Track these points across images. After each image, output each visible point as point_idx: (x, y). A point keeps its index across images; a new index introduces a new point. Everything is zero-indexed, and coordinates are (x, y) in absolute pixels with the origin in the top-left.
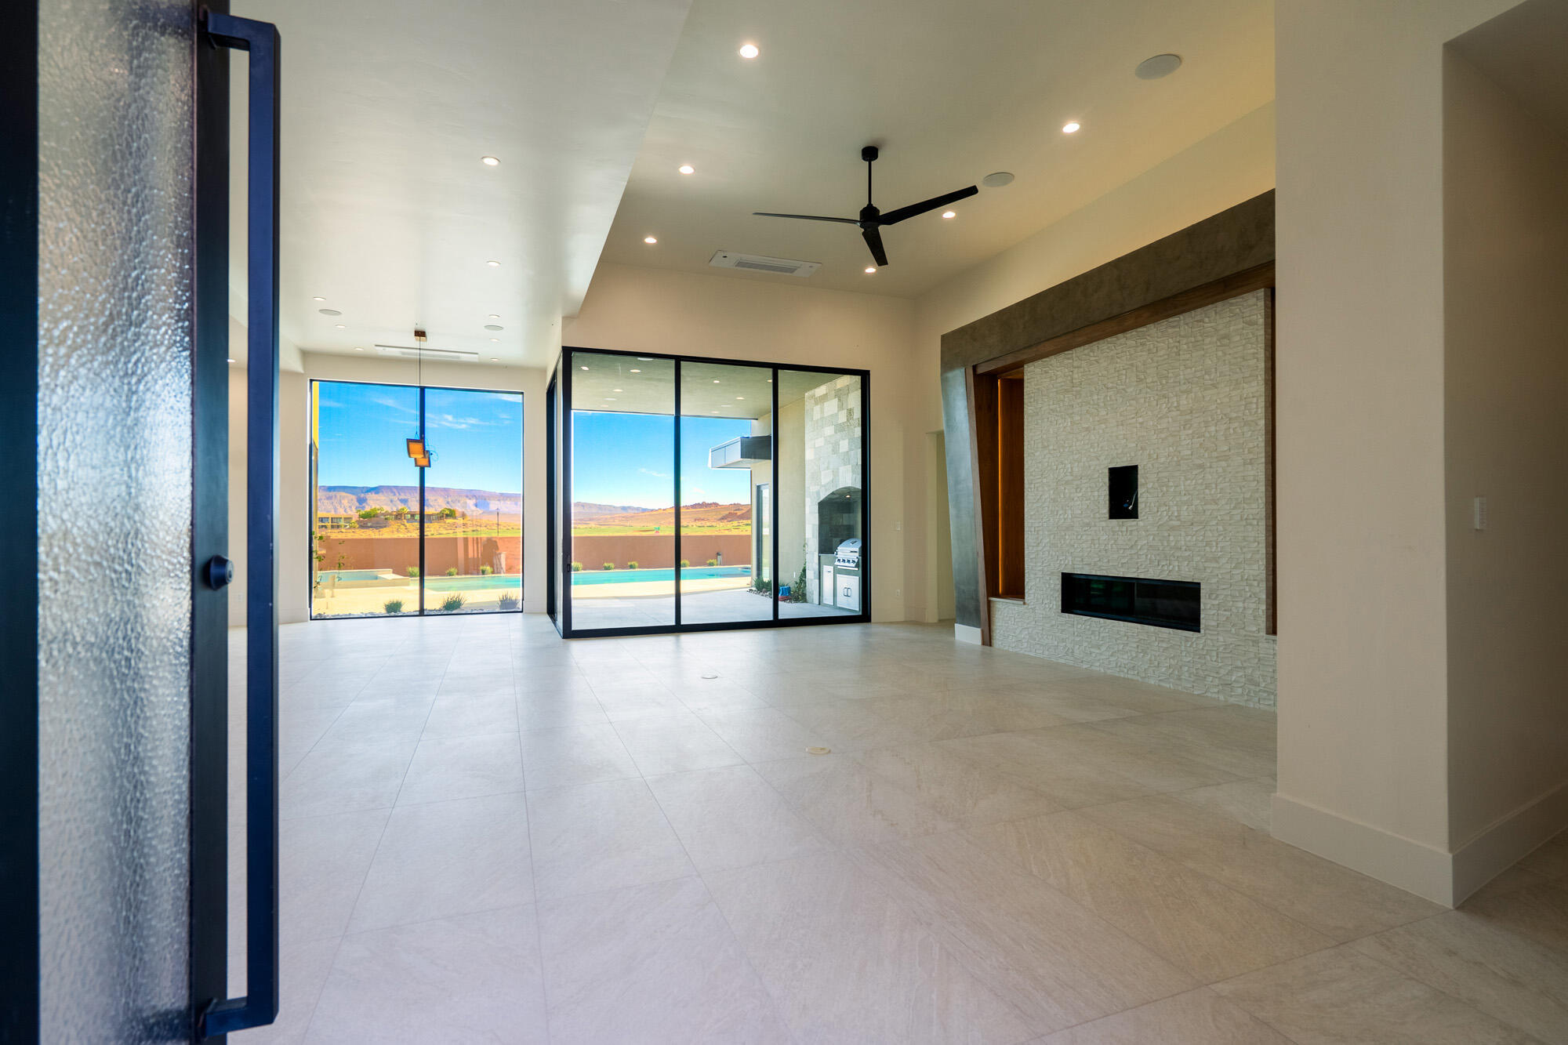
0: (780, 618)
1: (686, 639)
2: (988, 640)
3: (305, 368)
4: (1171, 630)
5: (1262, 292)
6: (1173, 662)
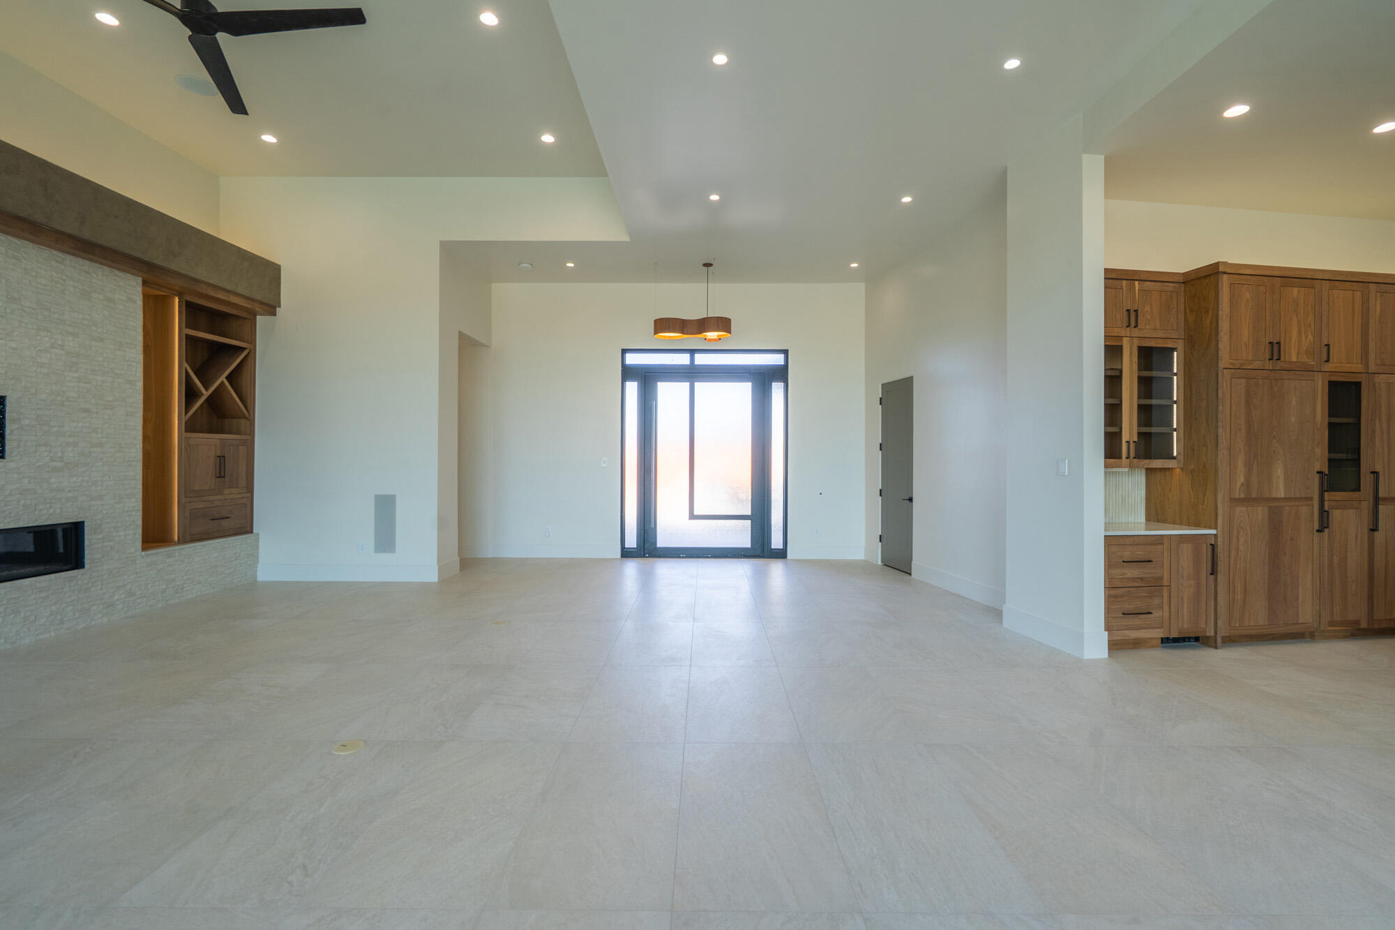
4: (53, 576)
5: (140, 280)
6: (53, 607)
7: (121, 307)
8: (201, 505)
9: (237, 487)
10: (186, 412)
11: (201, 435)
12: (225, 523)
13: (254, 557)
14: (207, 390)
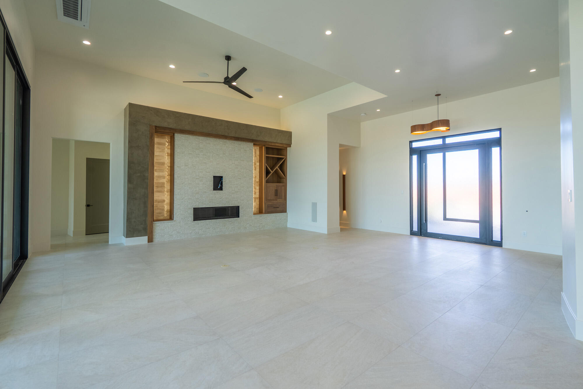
2: (150, 240)
4: (232, 219)
5: (253, 144)
6: (233, 226)
7: (248, 152)
8: (271, 203)
9: (282, 199)
10: (266, 178)
11: (270, 184)
12: (277, 209)
13: (286, 220)
14: (272, 171)
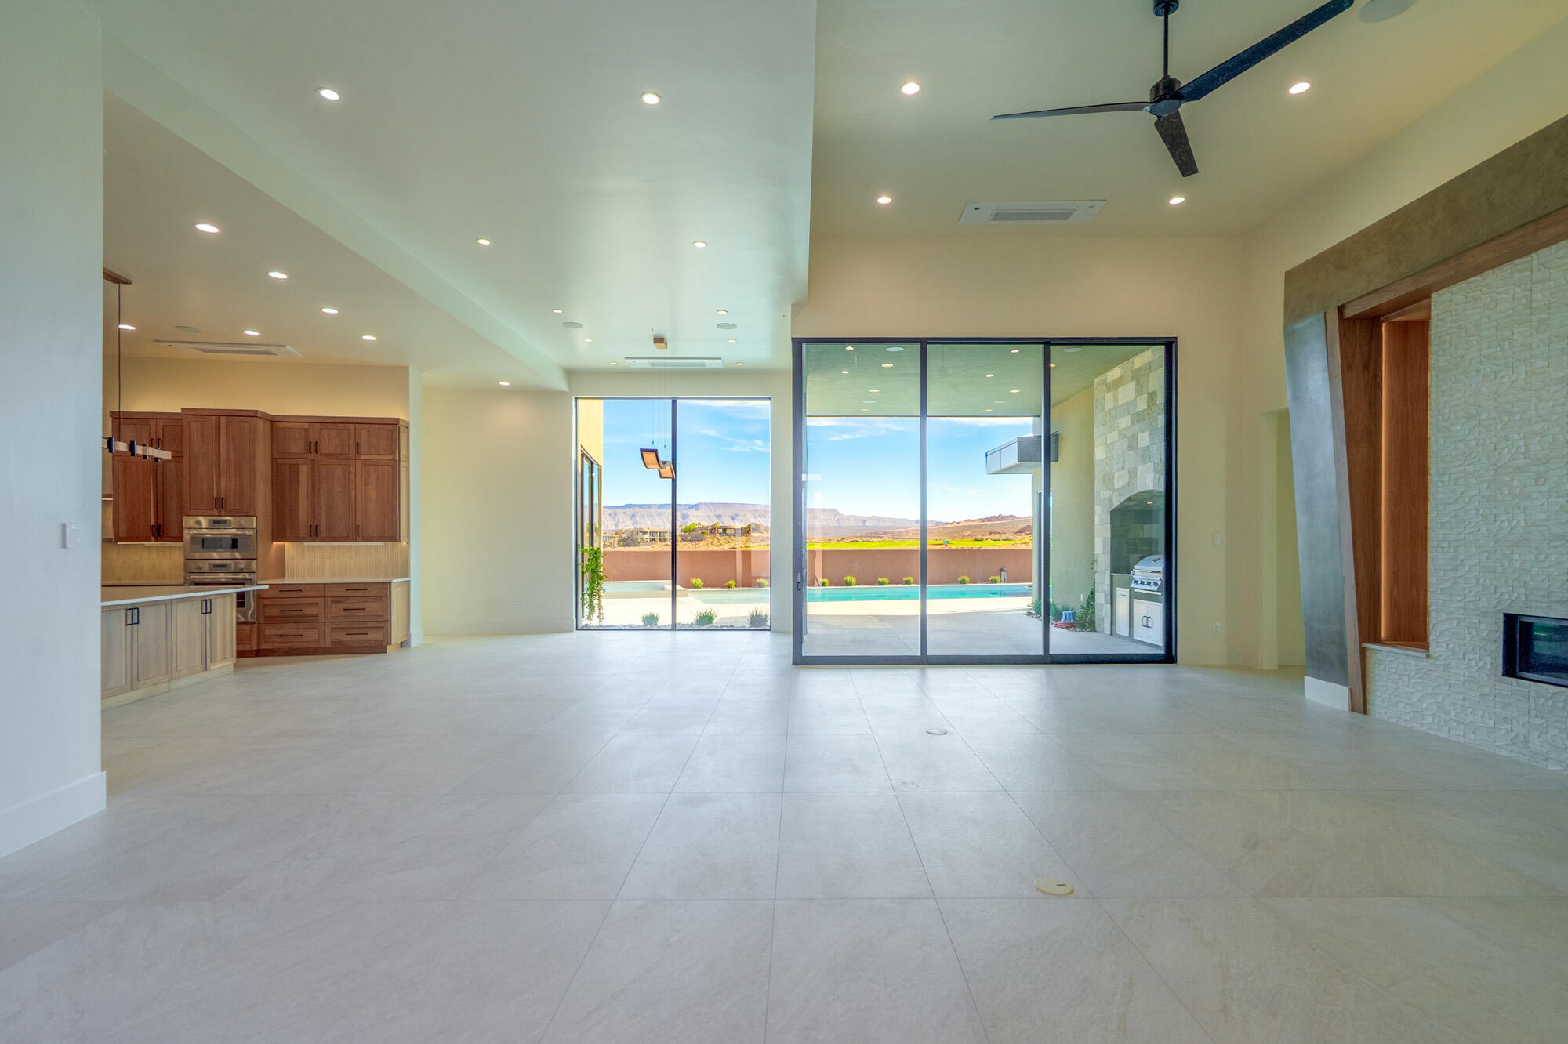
0: (1051, 653)
1: (934, 674)
2: (1361, 704)
3: (570, 386)
